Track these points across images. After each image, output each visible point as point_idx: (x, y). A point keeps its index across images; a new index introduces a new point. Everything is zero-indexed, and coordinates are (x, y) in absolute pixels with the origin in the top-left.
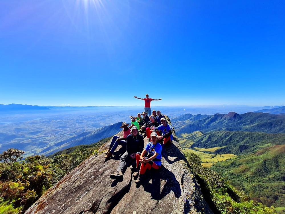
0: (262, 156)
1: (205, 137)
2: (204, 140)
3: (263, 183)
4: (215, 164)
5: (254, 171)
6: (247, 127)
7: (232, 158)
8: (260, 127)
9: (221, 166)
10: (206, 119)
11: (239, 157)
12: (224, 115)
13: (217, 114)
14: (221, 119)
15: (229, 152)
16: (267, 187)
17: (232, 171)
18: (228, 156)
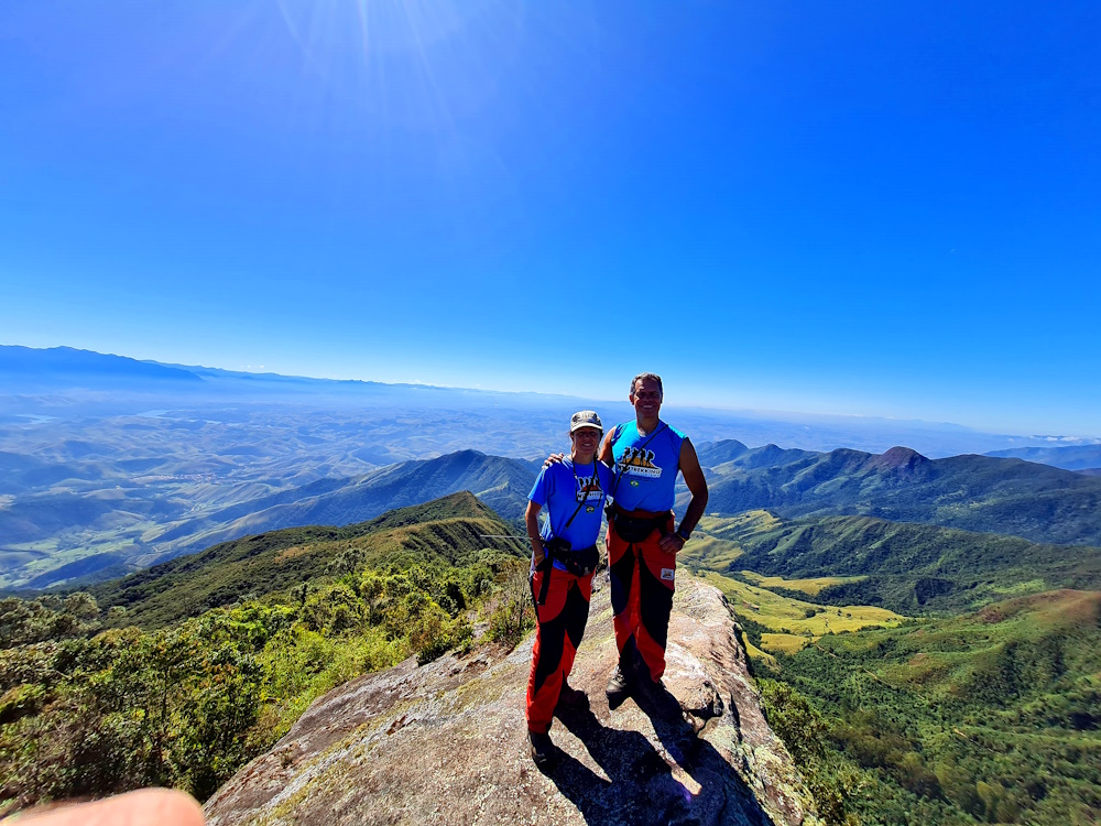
0: (1002, 626)
1: (787, 533)
2: (782, 547)
3: (995, 728)
4: (814, 639)
5: (964, 681)
6: (957, 510)
7: (882, 624)
8: (1005, 513)
9: (837, 650)
10: (798, 467)
11: (913, 624)
12: (869, 455)
13: (842, 450)
14: (856, 470)
15: (875, 601)
16: (1010, 748)
17: (879, 671)
18: (870, 616)
